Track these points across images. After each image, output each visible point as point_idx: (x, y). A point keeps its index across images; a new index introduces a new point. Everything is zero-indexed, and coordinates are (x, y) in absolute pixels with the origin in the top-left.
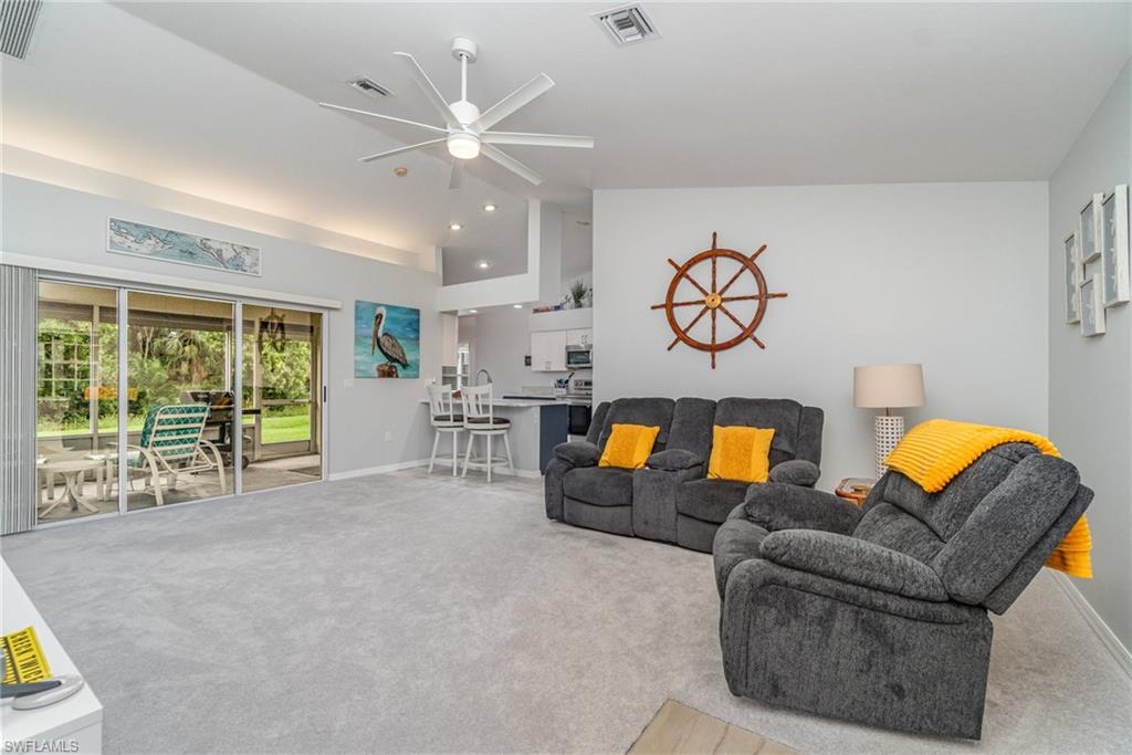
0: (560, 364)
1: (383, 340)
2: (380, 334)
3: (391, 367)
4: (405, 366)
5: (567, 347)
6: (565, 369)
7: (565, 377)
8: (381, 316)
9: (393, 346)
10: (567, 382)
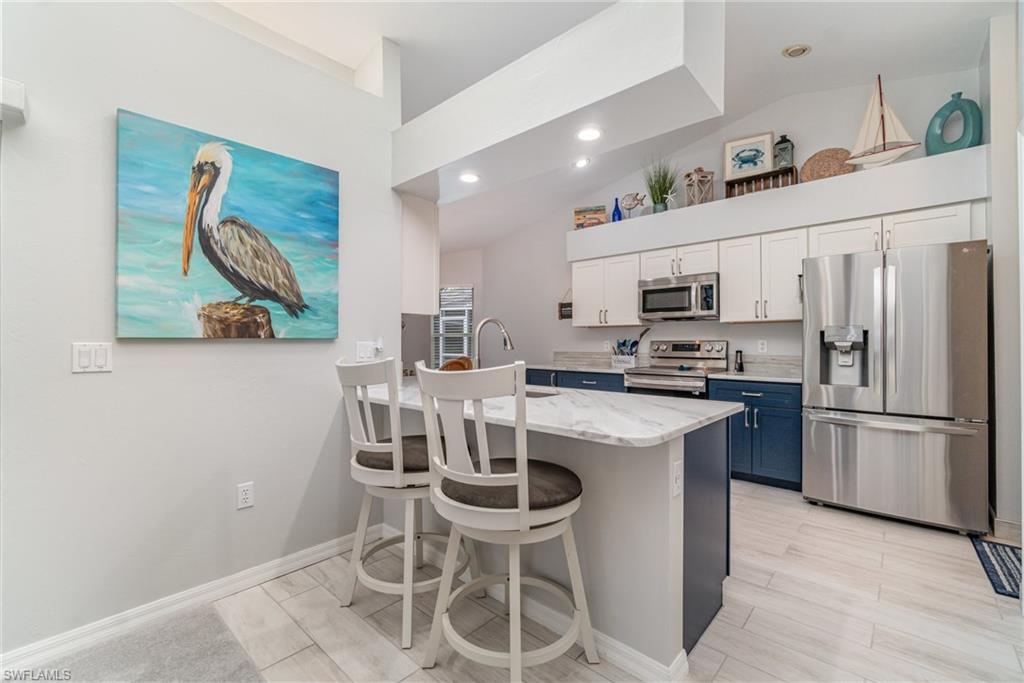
0: (628, 313)
1: (221, 236)
2: (211, 217)
3: (251, 310)
4: (296, 308)
5: (641, 283)
6: (638, 322)
7: (632, 337)
8: (217, 171)
9: (256, 254)
10: (635, 343)
